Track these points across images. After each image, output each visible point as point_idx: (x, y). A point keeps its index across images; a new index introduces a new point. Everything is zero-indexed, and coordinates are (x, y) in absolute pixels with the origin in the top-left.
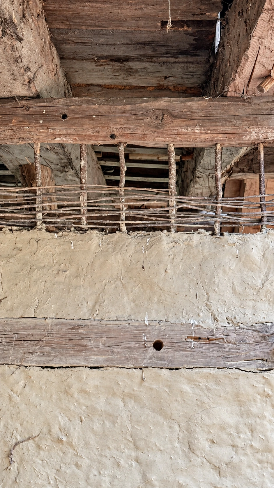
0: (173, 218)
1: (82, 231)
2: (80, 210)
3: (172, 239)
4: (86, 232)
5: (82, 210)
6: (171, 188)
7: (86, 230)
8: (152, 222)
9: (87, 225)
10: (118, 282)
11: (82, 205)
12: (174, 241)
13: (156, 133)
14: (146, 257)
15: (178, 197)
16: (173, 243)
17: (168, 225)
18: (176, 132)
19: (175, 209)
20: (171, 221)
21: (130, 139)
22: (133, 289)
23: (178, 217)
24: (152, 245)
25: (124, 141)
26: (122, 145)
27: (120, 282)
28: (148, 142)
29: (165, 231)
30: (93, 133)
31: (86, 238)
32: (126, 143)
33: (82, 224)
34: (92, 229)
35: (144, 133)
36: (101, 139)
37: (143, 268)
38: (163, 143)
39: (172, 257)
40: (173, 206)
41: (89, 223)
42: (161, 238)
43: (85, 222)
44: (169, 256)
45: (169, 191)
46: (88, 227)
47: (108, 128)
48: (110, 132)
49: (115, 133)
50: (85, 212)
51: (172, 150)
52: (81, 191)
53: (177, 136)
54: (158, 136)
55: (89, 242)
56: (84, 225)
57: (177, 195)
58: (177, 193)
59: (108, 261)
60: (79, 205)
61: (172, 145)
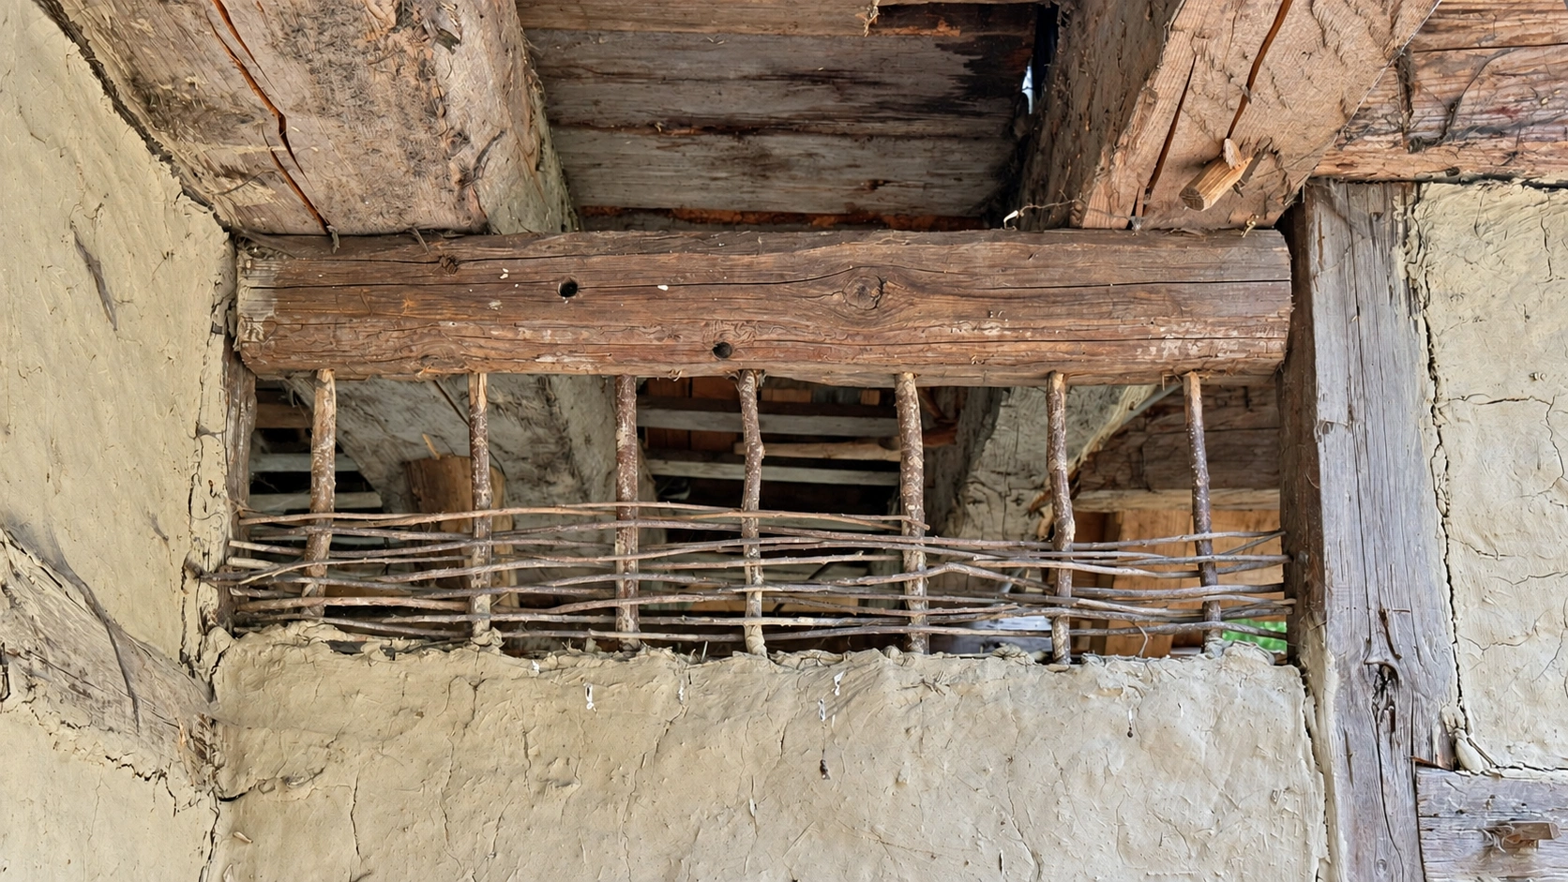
0: (918, 606)
1: (621, 651)
2: (613, 585)
3: (914, 677)
4: (634, 656)
5: (621, 585)
6: (910, 513)
7: (635, 651)
8: (850, 620)
9: (635, 632)
10: (740, 817)
11: (622, 567)
12: (923, 682)
13: (859, 340)
14: (832, 735)
15: (935, 540)
16: (921, 687)
17: (901, 630)
18: (923, 335)
19: (924, 579)
20: (909, 618)
21: (776, 359)
22: (792, 839)
23: (932, 605)
24: (854, 695)
25: (760, 366)
26: (751, 379)
27: (746, 818)
28: (836, 368)
29: (894, 651)
30: (660, 339)
31: (637, 673)
32: (763, 371)
33: (620, 631)
34: (655, 644)
35: (821, 339)
36: (685, 359)
37: (823, 770)
38: (884, 371)
39: (916, 733)
40: (917, 570)
41: (644, 628)
42: (879, 671)
43: (631, 622)
44: (907, 731)
45: (905, 522)
46: (641, 640)
47: (707, 325)
48: (712, 334)
49: (730, 338)
51: (910, 394)
52: (619, 525)
53: (926, 347)
54: (868, 348)
55: (645, 688)
56: (628, 632)
57: (928, 534)
58: (928, 527)
59: (707, 748)
60: (611, 568)
61: (909, 376)
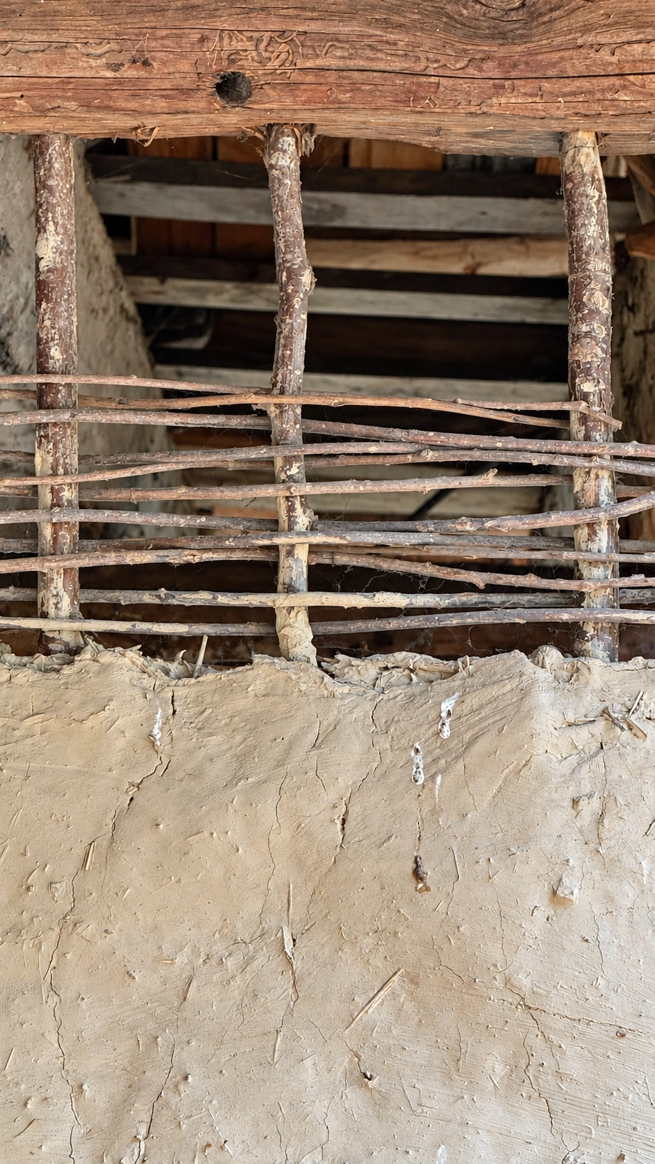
0: (598, 572)
1: (48, 653)
2: (33, 530)
3: (590, 704)
4: (71, 662)
5: (47, 532)
6: (585, 397)
7: (73, 652)
8: (474, 598)
9: (72, 617)
10: (265, 961)
11: (47, 497)
12: (605, 712)
13: (491, 69)
14: (435, 812)
15: (631, 449)
16: (601, 725)
17: (565, 616)
18: (614, 59)
19: (610, 523)
20: (582, 595)
21: (340, 107)
22: (361, 1000)
23: (626, 570)
24: (475, 739)
25: (306, 117)
26: (288, 142)
27: (277, 963)
28: (446, 122)
29: (552, 655)
30: (116, 67)
31: (74, 696)
32: (310, 128)
33: (45, 616)
34: (111, 640)
35: (419, 68)
36: (162, 104)
37: (417, 874)
38: (537, 127)
39: (589, 808)
40: (597, 505)
41: (89, 611)
42: (525, 693)
43: (66, 603)
44: (575, 802)
45: (574, 417)
46: (83, 633)
47: (203, 39)
48: (214, 57)
49: (248, 67)
50: (66, 537)
51: (587, 169)
52: (43, 417)
53: (617, 82)
54: (507, 83)
55: (88, 724)
56: (57, 618)
57: (620, 437)
58: (618, 425)
59: (206, 834)
60: (29, 500)
61: (585, 138)
